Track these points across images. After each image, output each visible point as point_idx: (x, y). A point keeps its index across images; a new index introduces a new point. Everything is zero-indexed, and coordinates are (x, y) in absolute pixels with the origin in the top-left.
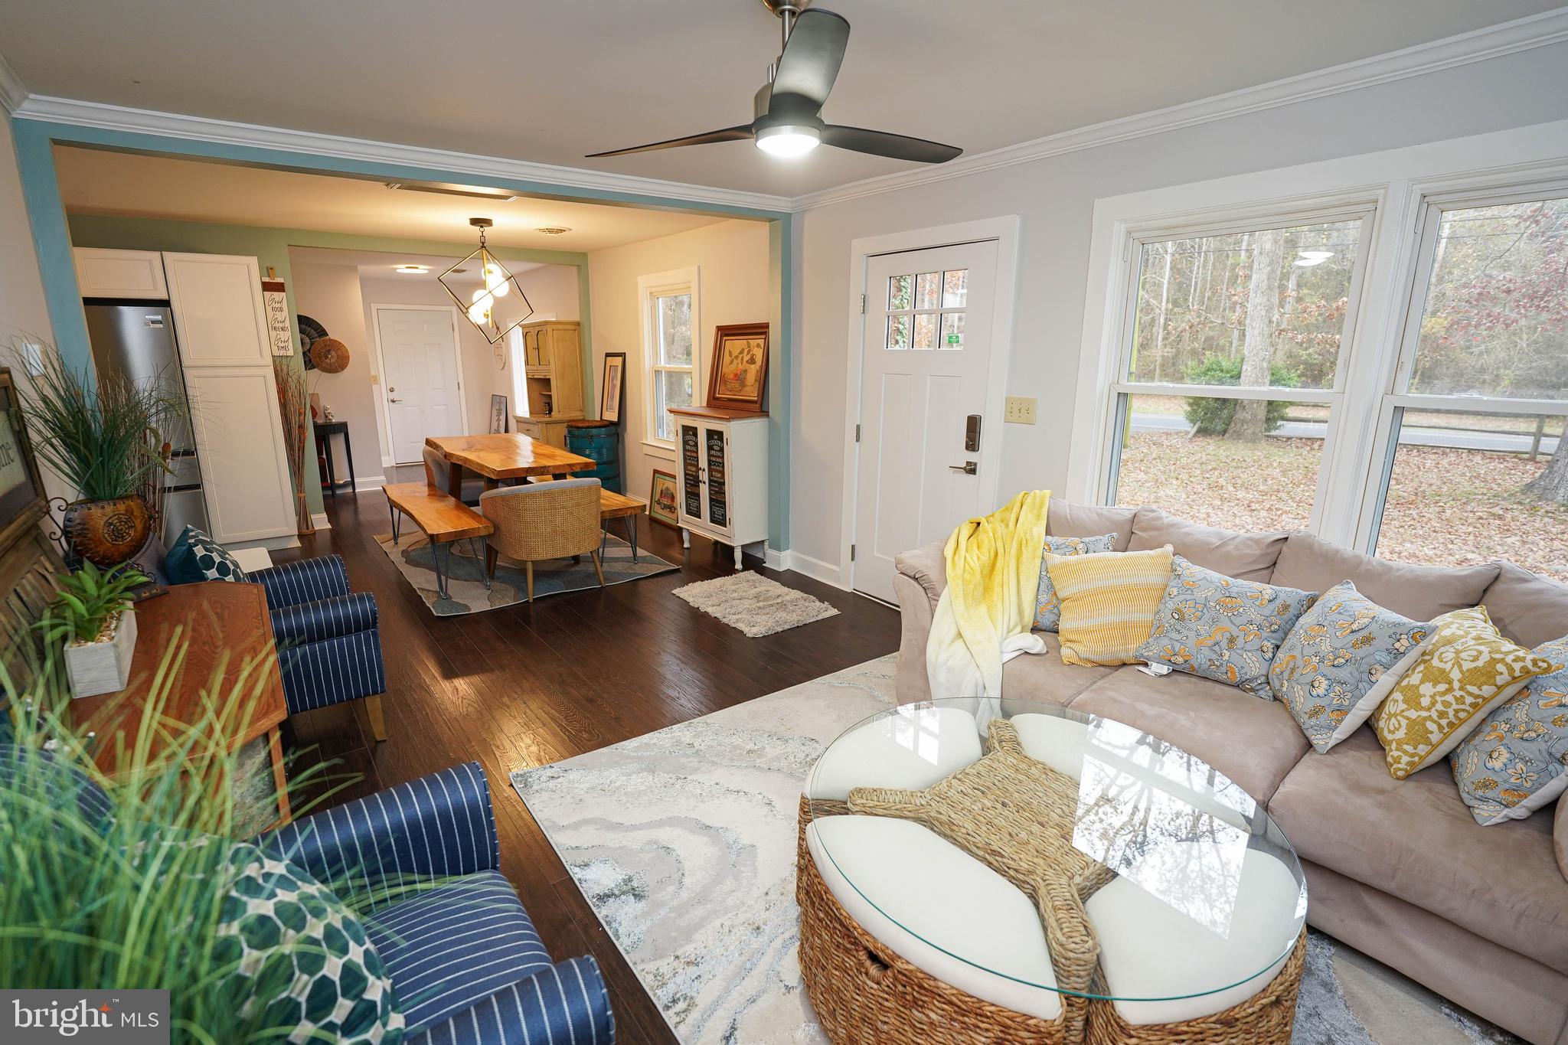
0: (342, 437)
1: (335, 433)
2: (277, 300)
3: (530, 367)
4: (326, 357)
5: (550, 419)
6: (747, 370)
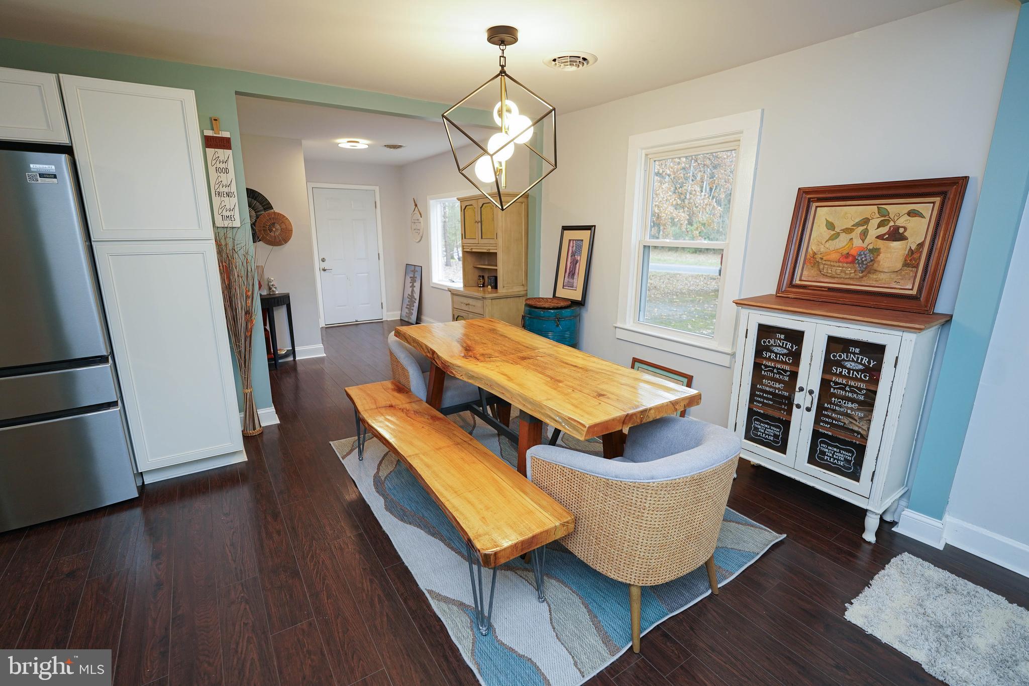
0: (284, 309)
1: (278, 305)
2: (221, 158)
3: (465, 241)
4: (271, 231)
5: (495, 295)
6: (879, 249)
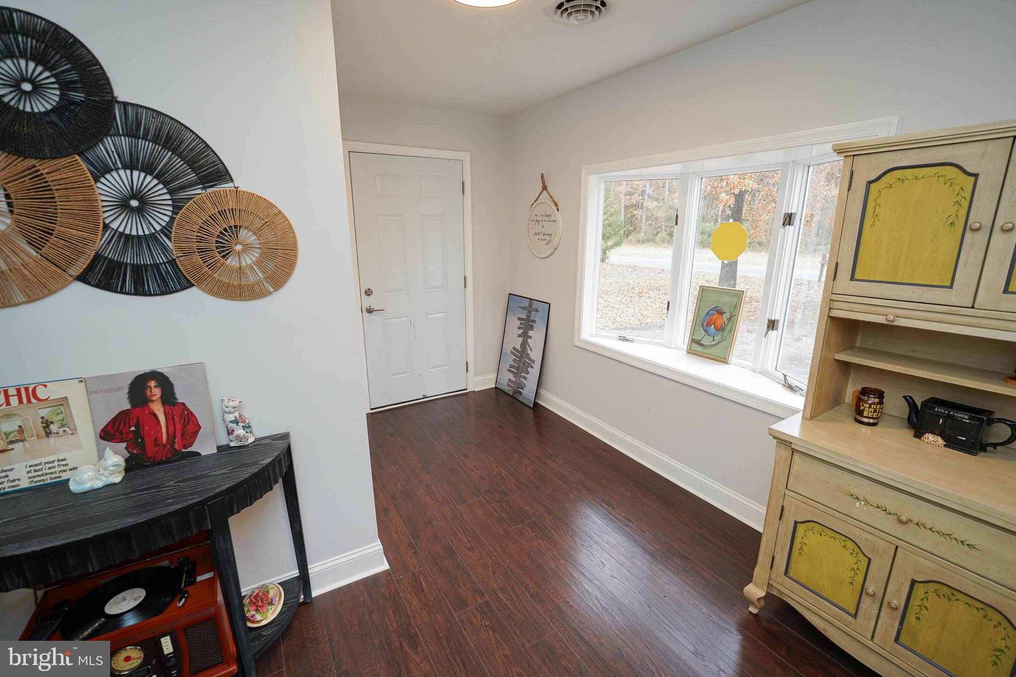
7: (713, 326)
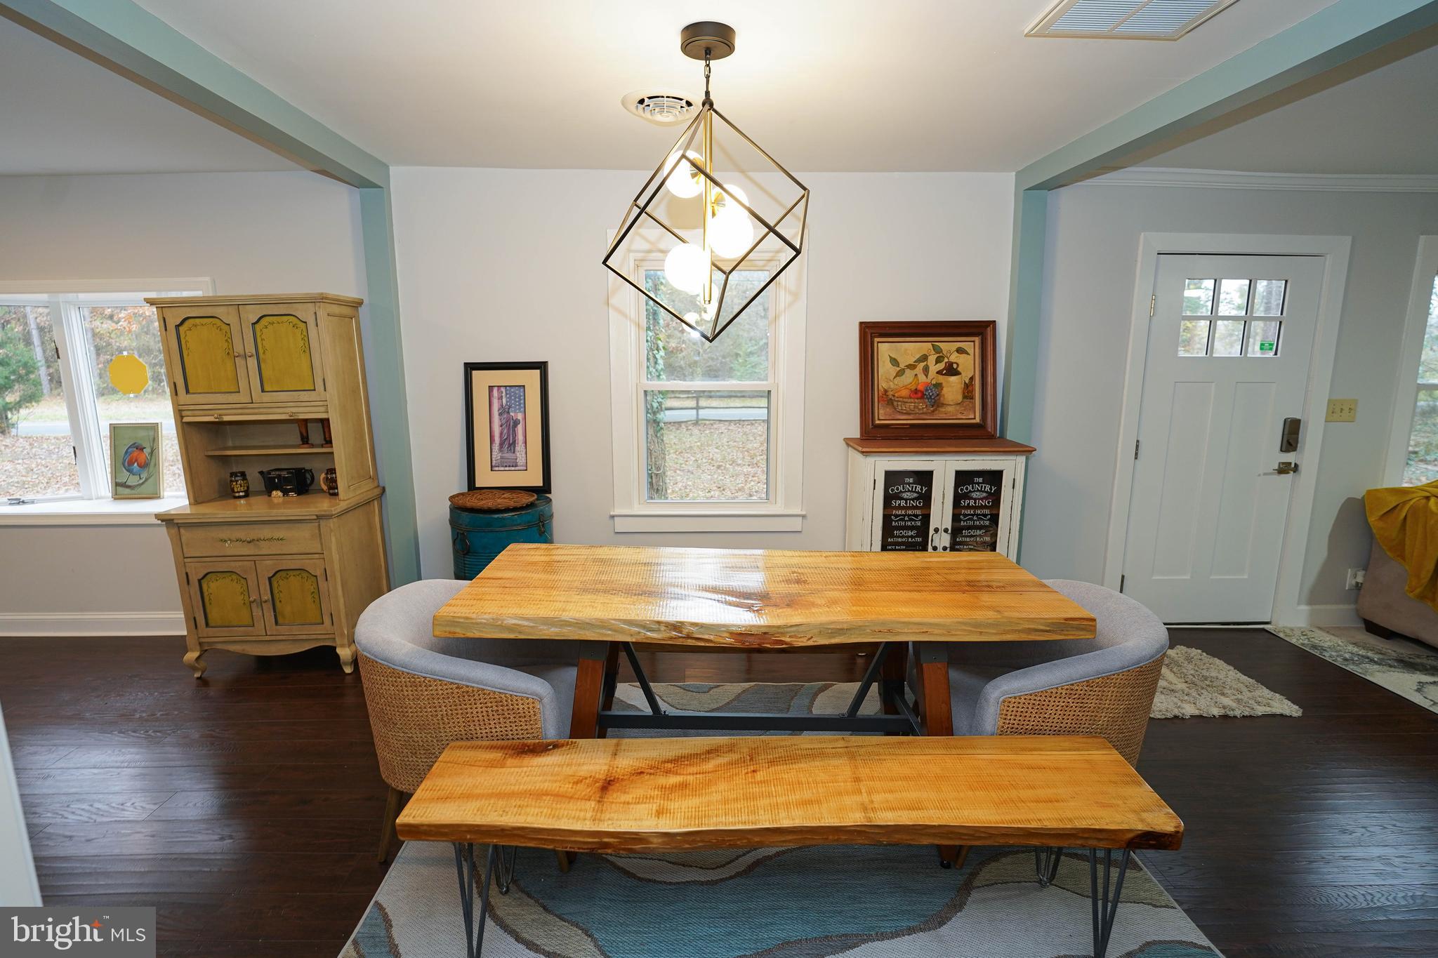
6: (941, 384)
7: (136, 464)
